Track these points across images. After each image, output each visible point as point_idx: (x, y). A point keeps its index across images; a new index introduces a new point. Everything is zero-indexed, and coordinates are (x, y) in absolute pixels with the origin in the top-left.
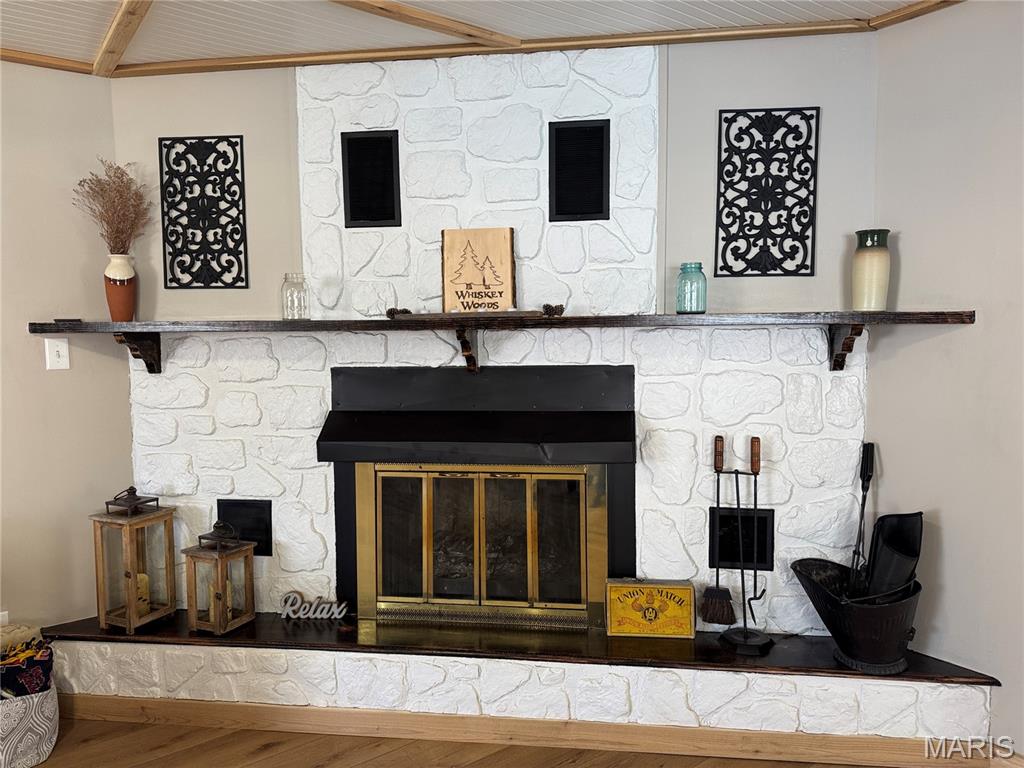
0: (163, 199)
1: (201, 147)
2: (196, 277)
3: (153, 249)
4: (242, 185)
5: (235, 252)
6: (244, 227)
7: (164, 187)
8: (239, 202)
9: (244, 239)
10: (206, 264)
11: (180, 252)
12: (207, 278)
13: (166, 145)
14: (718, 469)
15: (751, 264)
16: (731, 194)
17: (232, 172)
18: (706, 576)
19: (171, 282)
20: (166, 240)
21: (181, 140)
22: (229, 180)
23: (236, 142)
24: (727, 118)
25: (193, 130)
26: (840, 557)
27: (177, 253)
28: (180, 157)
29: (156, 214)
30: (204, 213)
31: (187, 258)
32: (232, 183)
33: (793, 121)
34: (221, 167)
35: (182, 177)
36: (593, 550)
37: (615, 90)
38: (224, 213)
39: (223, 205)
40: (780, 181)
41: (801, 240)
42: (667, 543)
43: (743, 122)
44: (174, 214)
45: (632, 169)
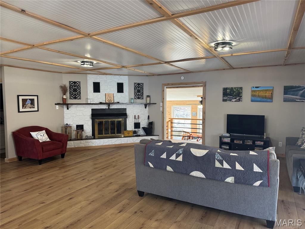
0: (70, 88)
1: (75, 83)
2: (74, 98)
3: (68, 94)
4: (80, 87)
5: (79, 95)
6: (80, 92)
7: (70, 87)
8: (80, 89)
10: (75, 96)
11: (72, 95)
12: (75, 98)
13: (70, 82)
14: (135, 119)
15: (137, 98)
16: (135, 91)
17: (79, 86)
18: (134, 130)
19: (70, 98)
20: (70, 93)
21: (72, 82)
23: (79, 82)
24: (135, 83)
25: (74, 80)
26: (146, 127)
27: (71, 95)
28: (72, 84)
29: (69, 90)
30: (75, 90)
31: (73, 96)
33: (141, 84)
34: (77, 85)
35: (72, 86)
36: (122, 128)
37: (124, 80)
38: (78, 90)
39: (78, 89)
40: (140, 90)
41: (142, 96)
42: (130, 126)
43: (136, 84)
44: (71, 90)
45: (126, 88)
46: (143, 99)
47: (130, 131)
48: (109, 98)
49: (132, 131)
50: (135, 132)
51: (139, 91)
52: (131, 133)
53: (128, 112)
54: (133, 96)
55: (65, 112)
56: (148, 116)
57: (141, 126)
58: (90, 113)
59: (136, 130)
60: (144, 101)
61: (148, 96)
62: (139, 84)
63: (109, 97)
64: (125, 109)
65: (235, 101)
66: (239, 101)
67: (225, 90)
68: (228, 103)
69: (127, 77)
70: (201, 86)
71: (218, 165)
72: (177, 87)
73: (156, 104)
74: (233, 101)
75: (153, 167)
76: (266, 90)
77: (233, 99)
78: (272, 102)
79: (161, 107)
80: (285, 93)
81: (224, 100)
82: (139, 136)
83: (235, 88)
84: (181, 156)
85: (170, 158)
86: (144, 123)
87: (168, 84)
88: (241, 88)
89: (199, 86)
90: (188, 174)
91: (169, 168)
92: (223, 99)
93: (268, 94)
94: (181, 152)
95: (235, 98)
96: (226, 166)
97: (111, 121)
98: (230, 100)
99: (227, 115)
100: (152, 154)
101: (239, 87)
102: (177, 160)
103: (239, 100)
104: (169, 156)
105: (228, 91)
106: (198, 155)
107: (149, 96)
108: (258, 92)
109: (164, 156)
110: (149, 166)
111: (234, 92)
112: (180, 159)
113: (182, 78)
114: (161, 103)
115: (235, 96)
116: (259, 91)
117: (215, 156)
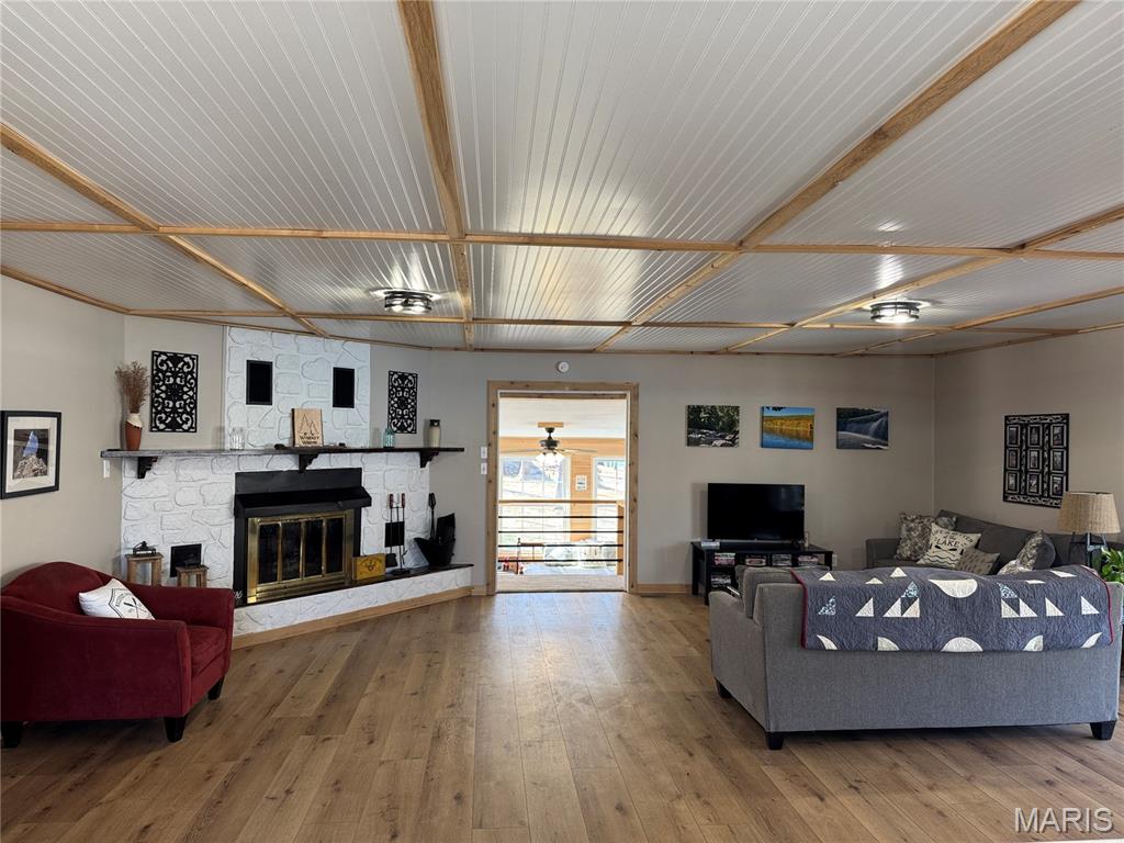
0: (153, 383)
1: (175, 358)
2: (168, 426)
3: (146, 407)
4: (196, 380)
5: (190, 414)
6: (196, 401)
7: (153, 376)
8: (194, 388)
9: (195, 407)
10: (174, 419)
11: (160, 412)
12: (174, 426)
13: (155, 355)
14: (391, 507)
15: (398, 429)
16: (392, 403)
17: (191, 373)
19: (153, 428)
20: (152, 406)
21: (165, 354)
22: (189, 376)
23: (194, 358)
25: (172, 349)
27: (158, 412)
28: (163, 362)
29: (148, 390)
30: (175, 392)
31: (163, 416)
32: (191, 378)
33: (410, 378)
34: (186, 370)
35: (164, 373)
36: (348, 547)
37: (357, 358)
38: (186, 393)
39: (185, 389)
40: (407, 399)
41: (412, 419)
42: (372, 540)
43: (396, 376)
44: (158, 391)
45: (362, 389)
46: (414, 431)
47: (374, 557)
48: (306, 429)
49: (383, 559)
50: (390, 560)
51: (403, 403)
52: (378, 565)
53: (368, 483)
54: (383, 424)
55: (128, 491)
56: (432, 496)
57: (409, 535)
58: (228, 490)
59: (395, 549)
60: (417, 441)
61: (433, 423)
62: (403, 377)
63: (305, 424)
64: (359, 471)
65: (722, 445)
66: (731, 446)
67: (694, 412)
68: (703, 450)
69: (367, 346)
70: (623, 397)
71: (1007, 612)
72: (541, 396)
73: (462, 450)
74: (715, 446)
75: (834, 647)
76: (799, 418)
77: (717, 438)
78: (812, 449)
79: (483, 461)
80: (841, 426)
81: (690, 442)
82: (404, 574)
83: (722, 408)
84: (917, 603)
85: (887, 615)
86: (417, 524)
87: (512, 383)
88: (736, 409)
89: (612, 397)
90: (937, 650)
91: (885, 644)
92: (688, 439)
93: (802, 428)
94: (914, 593)
95: (723, 437)
96: (1026, 611)
97: (307, 522)
98: (710, 443)
99: (710, 485)
100: (828, 611)
101: (733, 407)
102: (905, 616)
103: (733, 443)
104: (881, 608)
105: (702, 415)
106: (960, 595)
107: (438, 421)
108: (779, 422)
109: (867, 610)
110: (821, 647)
111: (719, 418)
112: (914, 611)
113: (564, 367)
114: (484, 449)
115: (722, 430)
116: (781, 418)
117: (1000, 592)
